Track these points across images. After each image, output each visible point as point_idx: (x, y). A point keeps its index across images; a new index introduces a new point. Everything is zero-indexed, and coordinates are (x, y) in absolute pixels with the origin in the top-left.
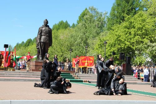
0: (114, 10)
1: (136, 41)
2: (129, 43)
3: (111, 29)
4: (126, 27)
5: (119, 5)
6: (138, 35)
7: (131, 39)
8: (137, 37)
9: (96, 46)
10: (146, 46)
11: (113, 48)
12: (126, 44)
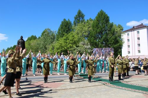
0: (60, 30)
1: (70, 47)
2: (66, 48)
3: (58, 40)
4: (65, 39)
5: (62, 28)
6: (70, 43)
7: (67, 45)
8: (70, 44)
9: (50, 49)
10: (74, 49)
11: (58, 50)
12: (65, 48)
